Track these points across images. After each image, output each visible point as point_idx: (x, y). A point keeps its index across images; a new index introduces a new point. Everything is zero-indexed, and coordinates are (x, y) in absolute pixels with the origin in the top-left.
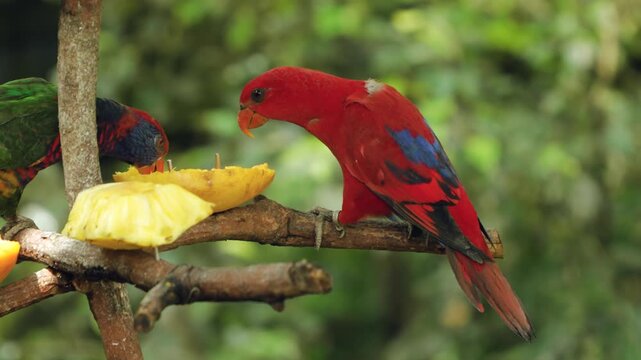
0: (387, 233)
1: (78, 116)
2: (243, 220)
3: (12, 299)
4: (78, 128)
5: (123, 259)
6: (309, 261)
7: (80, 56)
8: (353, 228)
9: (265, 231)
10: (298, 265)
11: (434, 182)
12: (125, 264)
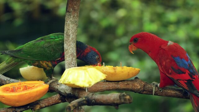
0: (176, 92)
1: (70, 45)
2: (128, 84)
3: (46, 103)
4: (69, 49)
5: (77, 91)
6: (126, 93)
7: (71, 26)
8: (165, 90)
9: (136, 88)
10: (122, 94)
11: (187, 73)
12: (77, 93)
